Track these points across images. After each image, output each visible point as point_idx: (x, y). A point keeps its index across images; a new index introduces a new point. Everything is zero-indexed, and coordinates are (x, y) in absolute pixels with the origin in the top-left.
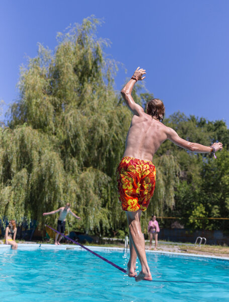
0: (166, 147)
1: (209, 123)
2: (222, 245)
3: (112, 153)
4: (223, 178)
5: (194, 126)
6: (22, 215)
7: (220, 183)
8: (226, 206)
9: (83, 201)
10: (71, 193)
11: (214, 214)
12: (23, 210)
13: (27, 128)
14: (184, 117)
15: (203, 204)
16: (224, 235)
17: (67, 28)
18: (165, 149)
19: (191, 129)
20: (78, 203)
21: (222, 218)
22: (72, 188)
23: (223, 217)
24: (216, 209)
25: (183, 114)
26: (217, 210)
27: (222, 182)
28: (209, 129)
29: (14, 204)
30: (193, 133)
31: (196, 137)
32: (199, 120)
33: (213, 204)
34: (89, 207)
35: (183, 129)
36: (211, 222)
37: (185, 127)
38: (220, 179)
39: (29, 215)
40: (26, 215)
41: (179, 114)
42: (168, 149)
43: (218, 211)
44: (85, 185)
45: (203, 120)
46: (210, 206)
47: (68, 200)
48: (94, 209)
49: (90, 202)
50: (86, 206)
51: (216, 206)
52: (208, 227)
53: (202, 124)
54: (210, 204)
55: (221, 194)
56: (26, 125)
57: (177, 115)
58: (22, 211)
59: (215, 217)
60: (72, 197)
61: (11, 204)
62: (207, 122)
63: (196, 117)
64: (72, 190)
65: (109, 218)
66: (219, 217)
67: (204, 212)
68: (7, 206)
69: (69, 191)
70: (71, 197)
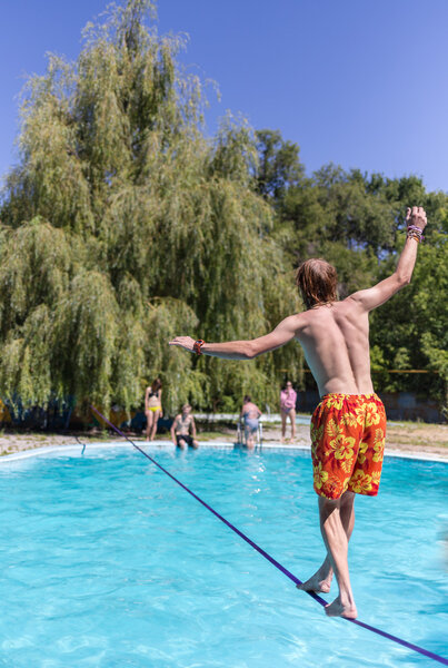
0: (306, 236)
1: (389, 183)
2: (414, 420)
3: (202, 268)
4: (416, 297)
5: (362, 192)
6: (47, 391)
7: (412, 306)
8: (422, 349)
9: (158, 361)
10: (135, 348)
11: (399, 363)
12: (49, 382)
13: (43, 226)
14: (342, 174)
15: (379, 344)
16: (418, 401)
17: (101, 15)
18: (305, 241)
19: (355, 198)
20: (148, 366)
21: (413, 371)
22: (137, 338)
23: (415, 368)
24: (402, 353)
25: (340, 169)
26: (404, 356)
27: (415, 304)
28: (389, 197)
29: (31, 372)
30: (358, 205)
31: (366, 214)
32: (369, 179)
33: (397, 345)
34: (169, 371)
35: (339, 197)
36: (394, 377)
37: (344, 194)
38: (411, 297)
39: (61, 389)
40: (54, 389)
41: (332, 169)
42: (311, 241)
43: (407, 358)
44: (158, 331)
45: (376, 178)
46: (392, 349)
47: (130, 363)
48: (179, 376)
49: (171, 362)
50: (164, 369)
51: (403, 349)
52: (389, 388)
53: (374, 187)
54: (393, 345)
55: (413, 326)
56: (41, 220)
57: (327, 171)
58: (45, 382)
59: (402, 369)
60: (138, 356)
61: (25, 372)
62: (385, 181)
63: (362, 172)
64: (136, 342)
65: (204, 388)
66: (407, 368)
67: (382, 361)
68: (18, 375)
69: (131, 344)
70: (136, 356)
